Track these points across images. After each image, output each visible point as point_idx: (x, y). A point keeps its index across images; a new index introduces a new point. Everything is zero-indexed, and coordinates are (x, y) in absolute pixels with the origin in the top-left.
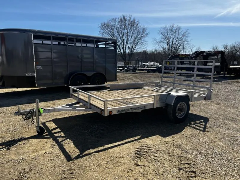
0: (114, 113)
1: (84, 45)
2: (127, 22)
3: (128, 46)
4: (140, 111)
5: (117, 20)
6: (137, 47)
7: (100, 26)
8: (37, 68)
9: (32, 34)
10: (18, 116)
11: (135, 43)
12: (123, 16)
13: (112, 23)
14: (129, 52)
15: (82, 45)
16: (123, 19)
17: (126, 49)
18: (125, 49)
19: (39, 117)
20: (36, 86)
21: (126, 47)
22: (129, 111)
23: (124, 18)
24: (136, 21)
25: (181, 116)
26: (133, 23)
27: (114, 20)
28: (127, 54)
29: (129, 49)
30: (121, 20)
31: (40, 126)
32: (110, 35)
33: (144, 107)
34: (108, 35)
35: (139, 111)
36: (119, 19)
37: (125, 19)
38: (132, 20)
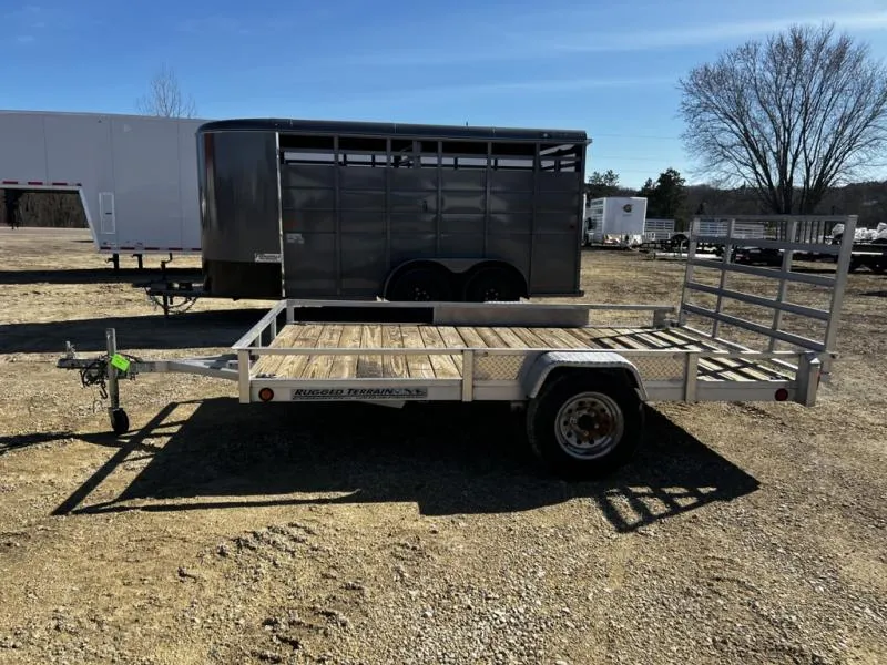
0: (283, 396)
1: (449, 161)
2: (807, 56)
3: (806, 158)
4: (401, 406)
5: (763, 50)
6: (850, 159)
7: (686, 80)
8: (289, 241)
9: (277, 134)
10: (65, 370)
11: (844, 141)
12: (793, 31)
13: (739, 66)
14: (806, 182)
15: (440, 161)
16: (789, 42)
17: (795, 169)
18: (789, 168)
19: (116, 382)
20: (284, 295)
21: (794, 160)
22: (344, 399)
23: (797, 41)
24: (852, 47)
25: (593, 453)
26: (838, 57)
27: (748, 52)
28: (798, 190)
29: (808, 170)
30: (783, 48)
31: (120, 406)
32: (726, 114)
33: (418, 391)
34: (713, 116)
35: (398, 402)
36: (774, 46)
37: (799, 44)
38: (833, 42)
